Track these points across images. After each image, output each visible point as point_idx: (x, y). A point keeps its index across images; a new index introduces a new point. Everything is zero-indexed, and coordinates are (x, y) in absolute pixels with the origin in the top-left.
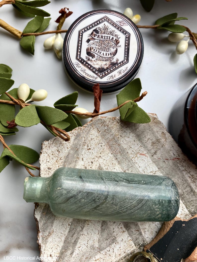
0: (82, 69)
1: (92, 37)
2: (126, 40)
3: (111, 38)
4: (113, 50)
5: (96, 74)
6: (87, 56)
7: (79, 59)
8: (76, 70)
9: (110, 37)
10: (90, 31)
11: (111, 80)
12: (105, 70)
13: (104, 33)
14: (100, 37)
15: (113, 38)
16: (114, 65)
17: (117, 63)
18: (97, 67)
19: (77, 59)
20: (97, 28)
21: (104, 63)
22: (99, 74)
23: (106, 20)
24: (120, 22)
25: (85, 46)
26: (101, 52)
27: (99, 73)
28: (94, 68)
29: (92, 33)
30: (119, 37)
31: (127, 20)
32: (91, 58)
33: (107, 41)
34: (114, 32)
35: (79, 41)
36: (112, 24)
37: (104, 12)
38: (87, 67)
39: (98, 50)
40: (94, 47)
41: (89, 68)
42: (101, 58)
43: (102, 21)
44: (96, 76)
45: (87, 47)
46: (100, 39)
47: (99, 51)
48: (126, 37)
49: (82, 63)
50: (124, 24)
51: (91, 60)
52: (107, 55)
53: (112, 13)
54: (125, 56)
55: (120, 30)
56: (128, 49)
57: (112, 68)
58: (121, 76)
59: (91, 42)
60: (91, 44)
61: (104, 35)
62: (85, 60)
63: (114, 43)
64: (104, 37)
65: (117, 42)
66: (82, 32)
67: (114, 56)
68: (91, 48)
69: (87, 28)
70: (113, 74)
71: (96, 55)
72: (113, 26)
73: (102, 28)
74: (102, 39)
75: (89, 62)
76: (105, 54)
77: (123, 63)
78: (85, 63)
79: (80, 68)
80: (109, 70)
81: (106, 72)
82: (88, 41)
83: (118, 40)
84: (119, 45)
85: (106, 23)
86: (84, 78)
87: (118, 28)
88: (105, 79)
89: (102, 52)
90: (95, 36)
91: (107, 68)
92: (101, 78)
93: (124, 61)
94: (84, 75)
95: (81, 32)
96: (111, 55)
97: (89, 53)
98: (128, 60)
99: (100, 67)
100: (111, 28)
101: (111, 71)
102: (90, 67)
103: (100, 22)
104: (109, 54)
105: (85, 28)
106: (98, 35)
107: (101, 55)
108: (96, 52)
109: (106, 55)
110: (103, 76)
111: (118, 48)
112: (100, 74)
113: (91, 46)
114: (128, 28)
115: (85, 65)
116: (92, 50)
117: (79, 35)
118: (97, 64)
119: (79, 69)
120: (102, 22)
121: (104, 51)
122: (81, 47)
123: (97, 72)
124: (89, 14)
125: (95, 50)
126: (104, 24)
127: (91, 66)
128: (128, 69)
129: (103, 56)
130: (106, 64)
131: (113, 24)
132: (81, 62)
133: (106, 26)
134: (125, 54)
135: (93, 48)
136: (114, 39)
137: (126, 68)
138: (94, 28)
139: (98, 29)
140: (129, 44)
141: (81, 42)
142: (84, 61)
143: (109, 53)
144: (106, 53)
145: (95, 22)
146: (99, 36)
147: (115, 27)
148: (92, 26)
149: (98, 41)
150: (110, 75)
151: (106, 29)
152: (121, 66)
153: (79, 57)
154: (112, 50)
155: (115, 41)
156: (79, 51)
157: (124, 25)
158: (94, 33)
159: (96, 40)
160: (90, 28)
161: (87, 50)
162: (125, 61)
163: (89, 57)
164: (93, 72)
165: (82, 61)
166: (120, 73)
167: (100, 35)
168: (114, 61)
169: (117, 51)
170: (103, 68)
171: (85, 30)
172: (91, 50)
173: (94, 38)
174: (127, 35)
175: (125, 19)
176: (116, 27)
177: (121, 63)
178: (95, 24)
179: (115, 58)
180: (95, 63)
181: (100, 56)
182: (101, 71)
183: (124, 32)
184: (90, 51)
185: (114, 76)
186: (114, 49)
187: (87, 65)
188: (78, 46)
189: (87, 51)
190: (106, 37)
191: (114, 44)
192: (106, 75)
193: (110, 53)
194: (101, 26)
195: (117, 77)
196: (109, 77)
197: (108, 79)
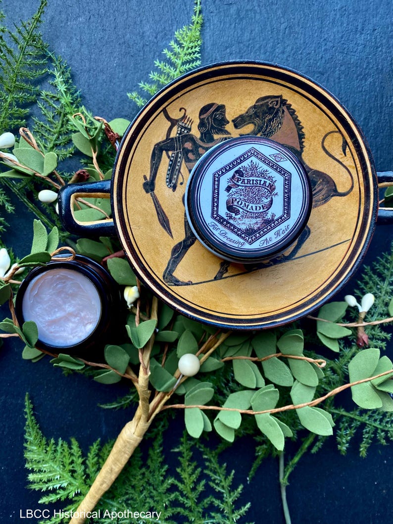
0: (222, 232)
1: (233, 182)
2: (285, 183)
3: (262, 183)
4: (266, 201)
5: (243, 238)
6: (228, 212)
7: (216, 217)
8: (213, 235)
9: (260, 181)
10: (231, 174)
11: (265, 245)
12: (255, 231)
13: (252, 175)
14: (246, 181)
15: (265, 182)
16: (269, 224)
17: (273, 220)
18: (243, 227)
19: (213, 217)
20: (241, 168)
21: (254, 221)
22: (247, 238)
23: (254, 154)
24: (275, 157)
25: (224, 197)
26: (248, 205)
27: (247, 236)
28: (239, 230)
29: (234, 177)
30: (274, 180)
31: (285, 153)
32: (233, 215)
33: (257, 187)
34: (267, 173)
35: (214, 189)
36: (263, 160)
37: (251, 141)
38: (229, 228)
39: (243, 203)
40: (238, 197)
41: (232, 231)
42: (248, 213)
43: (247, 157)
44: (242, 241)
45: (227, 198)
46: (246, 185)
47: (245, 204)
48: (285, 180)
49: (221, 223)
50: (281, 158)
51: (234, 218)
52: (258, 208)
53: (263, 142)
54: (285, 209)
55: (276, 169)
56: (289, 198)
57: (266, 228)
58: (279, 238)
59: (233, 190)
60: (233, 193)
61: (251, 178)
62: (226, 218)
63: (267, 189)
64: (251, 182)
65: (272, 188)
66: (219, 175)
67: (268, 210)
68: (233, 199)
69: (225, 169)
70: (267, 236)
71: (241, 210)
72: (265, 162)
73: (248, 166)
74: (249, 185)
75: (231, 221)
76: (254, 208)
77: (282, 220)
78: (225, 222)
79: (219, 231)
80: (262, 231)
81: (258, 235)
82: (228, 189)
83: (273, 185)
84: (275, 191)
85: (253, 159)
86: (224, 244)
87: (272, 167)
88: (256, 245)
89: (251, 205)
90: (237, 182)
91: (259, 229)
92: (250, 243)
93: (283, 216)
94: (225, 240)
95: (217, 176)
96: (263, 209)
97: (230, 208)
98: (289, 214)
99: (248, 227)
100: (263, 167)
101: (264, 232)
102: (233, 229)
103: (245, 158)
104: (260, 207)
105: (222, 169)
106: (242, 178)
107: (248, 210)
108: (241, 206)
109: (256, 209)
110: (252, 240)
111: (273, 197)
112: (249, 238)
113: (233, 196)
114: (288, 165)
115: (225, 225)
116: (235, 203)
117: (214, 181)
118: (244, 223)
119: (216, 233)
120: (249, 157)
121: (253, 203)
122: (218, 199)
123: (243, 235)
124: (228, 146)
125: (240, 203)
126: (252, 161)
127: (235, 227)
128: (290, 227)
129: (251, 211)
130: (257, 223)
131: (265, 160)
132: (219, 221)
133: (255, 164)
134: (284, 206)
135: (236, 200)
136: (267, 185)
137: (287, 227)
138: (236, 169)
139: (242, 170)
140: (290, 191)
141: (218, 190)
142: (224, 220)
143: (260, 205)
144: (256, 205)
145: (237, 159)
146: (244, 180)
147: (267, 164)
148: (233, 164)
149: (243, 188)
150: (263, 238)
151: (254, 168)
152: (279, 224)
153: (216, 214)
154: (264, 201)
155: (268, 187)
156: (216, 204)
158: (237, 176)
159: (240, 187)
160: (230, 168)
161: (228, 202)
162: (285, 216)
163: (231, 213)
164: (238, 235)
165: (221, 220)
166: (278, 234)
167: (246, 178)
168: (269, 216)
169: (271, 201)
170: (253, 229)
171: (222, 171)
172: (233, 203)
173: (237, 183)
174: (286, 175)
175: (283, 151)
176: (269, 165)
177: (278, 220)
178: (237, 162)
179: (270, 212)
180: (240, 222)
181: (248, 212)
182: (250, 233)
183: (282, 171)
184: (231, 204)
185: (269, 240)
186: (267, 199)
187: (229, 225)
188: (213, 198)
189: (227, 205)
190: (255, 182)
191: (267, 191)
192: (257, 239)
193: (262, 206)
194: (246, 164)
195: (274, 241)
196: (262, 242)
197: (261, 245)
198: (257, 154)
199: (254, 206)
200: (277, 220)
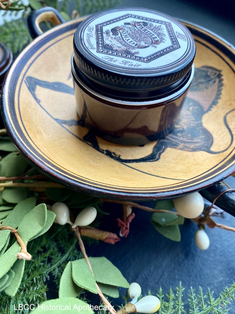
1: (135, 24)
2: (169, 48)
5: (98, 46)
6: (110, 31)
9: (153, 35)
11: (107, 60)
12: (112, 50)
13: (152, 30)
15: (156, 37)
17: (133, 54)
19: (97, 26)
21: (120, 45)
23: (166, 25)
24: (179, 35)
28: (103, 41)
30: (163, 41)
32: (111, 33)
34: (164, 36)
40: (127, 30)
42: (122, 40)
44: (95, 47)
46: (141, 30)
47: (127, 35)
48: (171, 47)
51: (109, 35)
52: (132, 43)
54: (151, 57)
55: (172, 39)
56: (162, 55)
57: (121, 54)
58: (123, 65)
61: (149, 30)
63: (152, 41)
64: (146, 32)
65: (156, 43)
70: (115, 58)
71: (119, 36)
73: (155, 26)
74: (143, 31)
77: (140, 59)
81: (110, 52)
82: (127, 24)
83: (159, 42)
84: (157, 46)
85: (163, 26)
87: (171, 36)
88: (100, 56)
91: (116, 50)
92: (98, 51)
95: (130, 16)
96: (135, 46)
97: (114, 30)
98: (149, 61)
99: (110, 45)
100: (165, 32)
101: (117, 55)
103: (158, 22)
106: (143, 26)
109: (130, 42)
111: (151, 46)
112: (102, 49)
116: (121, 31)
117: (125, 16)
120: (161, 23)
122: (114, 22)
123: (101, 45)
125: (124, 33)
126: (160, 26)
128: (139, 67)
130: (119, 47)
133: (161, 28)
135: (124, 30)
136: (156, 39)
137: (137, 65)
138: (146, 21)
139: (148, 24)
141: (120, 20)
142: (102, 32)
143: (136, 43)
145: (153, 19)
146: (143, 28)
147: (170, 33)
148: (147, 19)
149: (138, 30)
150: (112, 57)
151: (159, 28)
152: (135, 59)
153: (101, 26)
154: (142, 43)
156: (108, 23)
157: (183, 39)
158: (141, 24)
159: (135, 28)
160: (142, 19)
162: (145, 59)
164: (97, 42)
165: (99, 30)
166: (125, 63)
167: (145, 28)
168: (133, 51)
169: (146, 47)
171: (135, 17)
174: (175, 45)
177: (137, 57)
178: (150, 20)
180: (109, 38)
183: (175, 42)
184: (118, 30)
186: (145, 44)
187: (100, 35)
189: (115, 28)
190: (149, 33)
192: (107, 53)
195: (117, 64)
196: (107, 57)
197: (104, 58)
198: (168, 26)
199: (131, 40)
200: (135, 57)
